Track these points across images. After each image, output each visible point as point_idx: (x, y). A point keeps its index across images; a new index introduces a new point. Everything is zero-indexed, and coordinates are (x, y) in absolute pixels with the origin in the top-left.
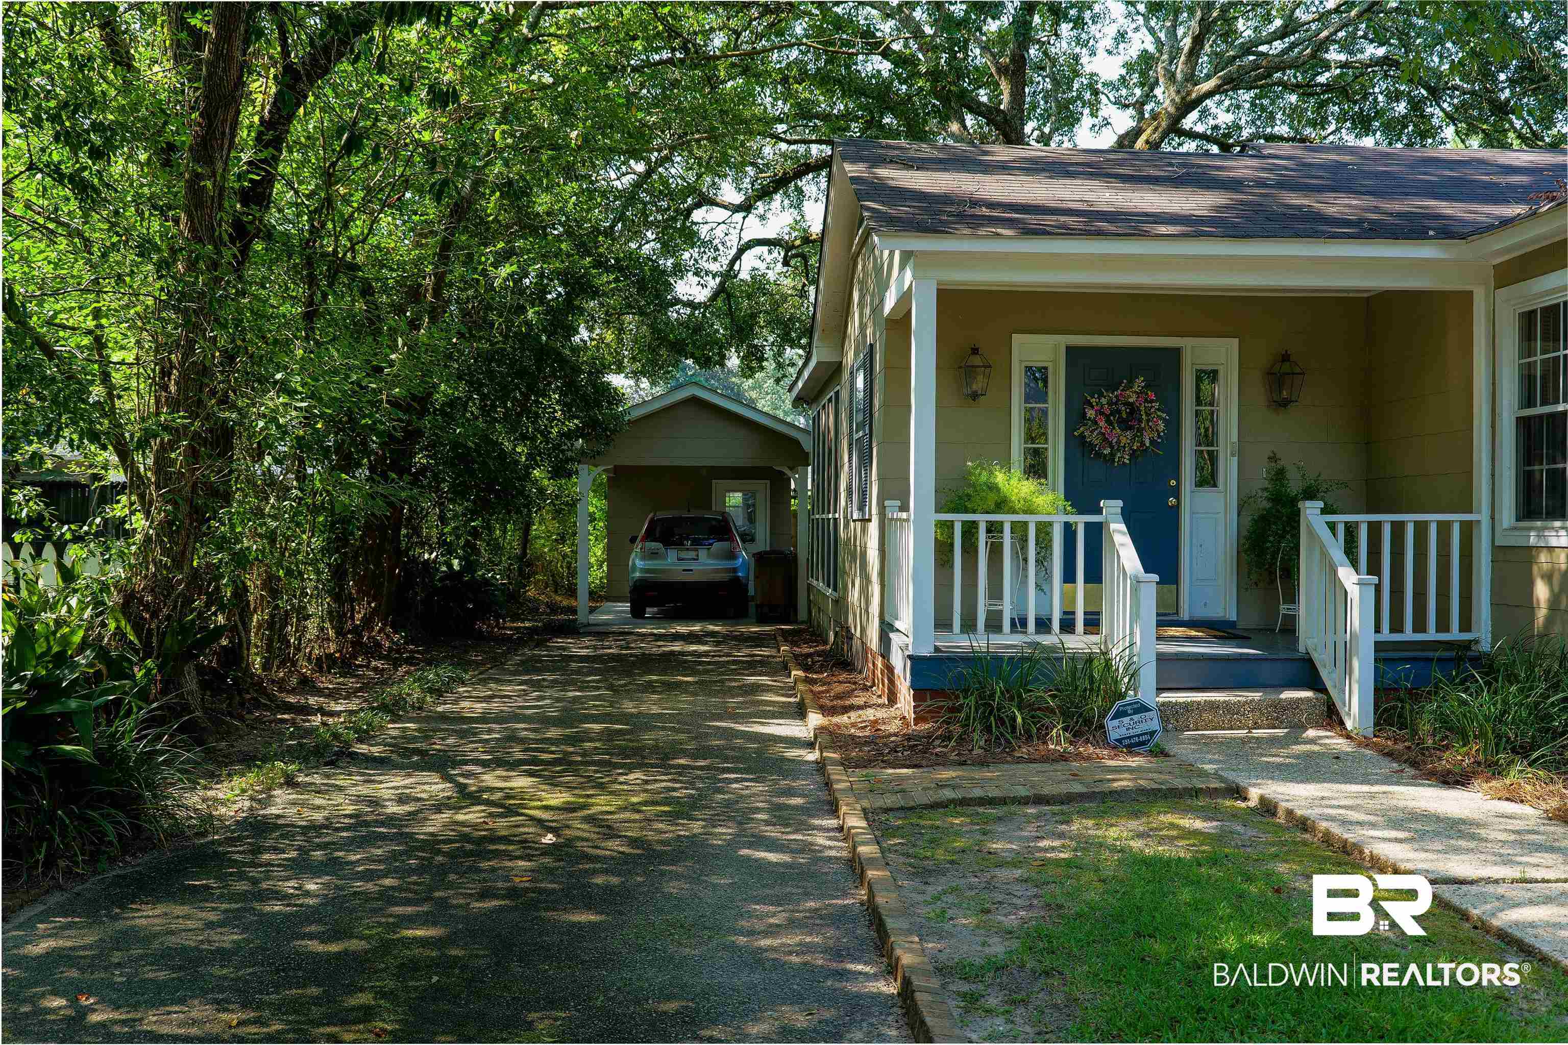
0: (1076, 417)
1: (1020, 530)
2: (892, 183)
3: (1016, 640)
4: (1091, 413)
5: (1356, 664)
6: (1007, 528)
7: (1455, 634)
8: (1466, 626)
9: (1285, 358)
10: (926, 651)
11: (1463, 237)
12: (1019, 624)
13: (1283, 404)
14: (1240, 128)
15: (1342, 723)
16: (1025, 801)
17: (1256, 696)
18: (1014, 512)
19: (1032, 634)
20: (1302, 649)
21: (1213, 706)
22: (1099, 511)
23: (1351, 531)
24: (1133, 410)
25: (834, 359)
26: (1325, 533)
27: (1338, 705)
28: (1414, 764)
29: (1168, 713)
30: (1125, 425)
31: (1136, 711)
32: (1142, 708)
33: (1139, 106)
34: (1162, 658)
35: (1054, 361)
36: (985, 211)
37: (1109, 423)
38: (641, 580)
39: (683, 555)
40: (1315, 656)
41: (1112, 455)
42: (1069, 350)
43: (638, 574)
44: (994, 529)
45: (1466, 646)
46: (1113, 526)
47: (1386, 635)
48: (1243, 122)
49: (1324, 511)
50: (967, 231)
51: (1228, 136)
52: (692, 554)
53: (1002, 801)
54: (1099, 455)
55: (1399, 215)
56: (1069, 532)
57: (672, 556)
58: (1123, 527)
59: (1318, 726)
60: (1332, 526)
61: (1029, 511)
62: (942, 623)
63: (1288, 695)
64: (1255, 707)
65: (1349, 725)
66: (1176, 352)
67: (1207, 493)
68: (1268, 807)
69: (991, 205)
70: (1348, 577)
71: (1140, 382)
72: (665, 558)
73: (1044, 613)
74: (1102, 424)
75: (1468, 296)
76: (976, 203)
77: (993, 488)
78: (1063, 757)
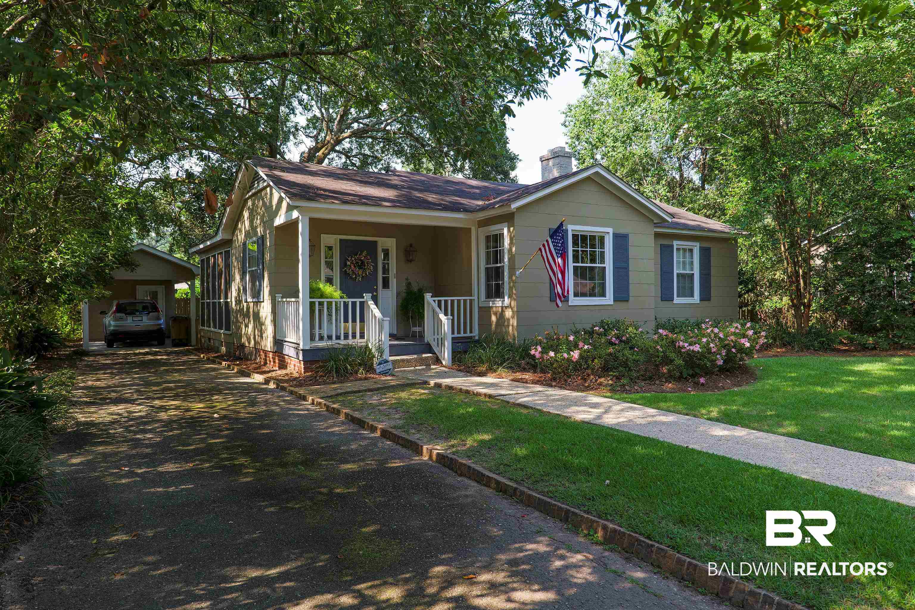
0: (343, 265)
1: (330, 304)
2: (286, 179)
3: (330, 343)
4: (348, 263)
5: (446, 343)
6: (325, 304)
7: (468, 334)
8: (471, 332)
9: (411, 245)
10: (307, 348)
11: (471, 212)
12: (330, 338)
13: (411, 261)
14: (352, 150)
15: (442, 363)
16: (366, 391)
17: (416, 356)
18: (327, 298)
19: (334, 341)
20: (426, 341)
21: (403, 360)
22: (363, 298)
23: (440, 302)
24: (363, 262)
25: (230, 238)
26: (433, 303)
27: (440, 357)
28: (468, 372)
29: (394, 362)
30: (360, 267)
31: (385, 363)
32: (386, 361)
33: (316, 137)
34: (391, 346)
35: (335, 244)
36: (327, 193)
37: (355, 266)
38: (113, 330)
39: (135, 319)
40: (430, 343)
41: (356, 278)
42: (341, 240)
43: (112, 328)
44: (321, 304)
45: (470, 338)
46: (369, 302)
47: (456, 335)
48: (353, 148)
49: (432, 297)
50: (322, 200)
51: (348, 152)
52: (140, 319)
53: (359, 391)
54: (351, 278)
55: (450, 202)
56: (346, 305)
57: (130, 319)
58: (373, 302)
59: (434, 364)
60: (434, 301)
61: (332, 298)
62: (312, 339)
63: (424, 356)
64: (415, 360)
65: (444, 363)
66: (375, 243)
67: (386, 291)
68: (438, 386)
69: (325, 190)
70: (442, 316)
71: (365, 253)
72: (127, 320)
73: (330, 334)
74: (352, 267)
75: (469, 230)
76: (319, 189)
77: (319, 289)
78: (366, 379)
